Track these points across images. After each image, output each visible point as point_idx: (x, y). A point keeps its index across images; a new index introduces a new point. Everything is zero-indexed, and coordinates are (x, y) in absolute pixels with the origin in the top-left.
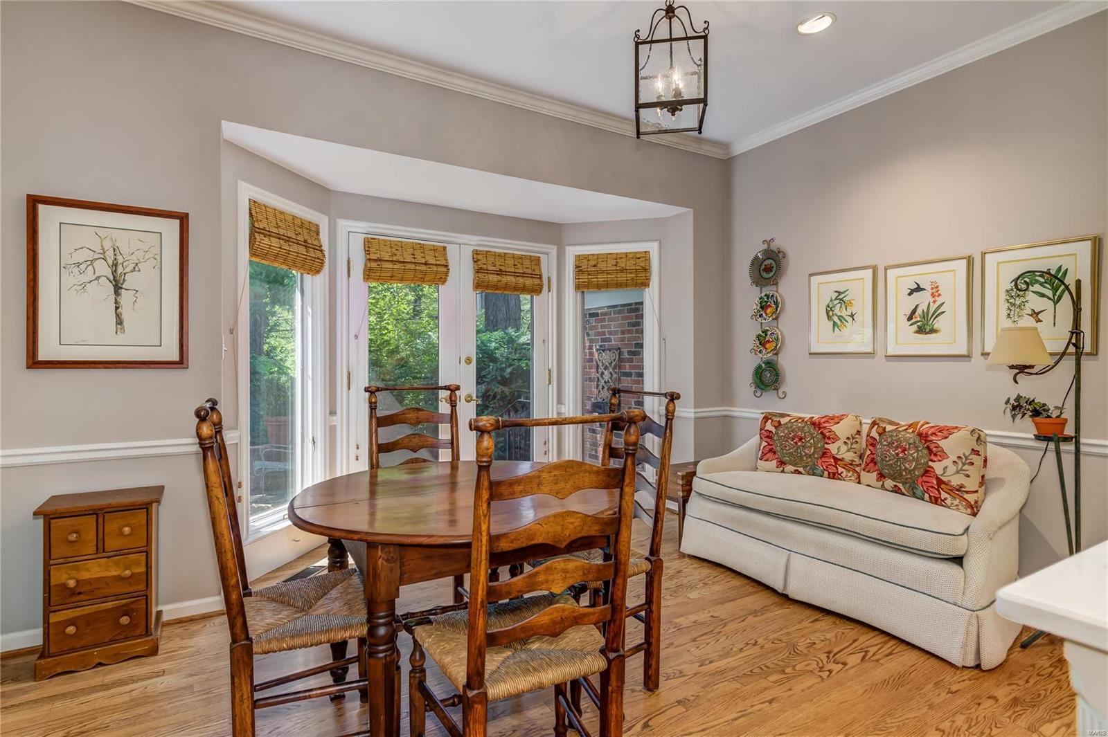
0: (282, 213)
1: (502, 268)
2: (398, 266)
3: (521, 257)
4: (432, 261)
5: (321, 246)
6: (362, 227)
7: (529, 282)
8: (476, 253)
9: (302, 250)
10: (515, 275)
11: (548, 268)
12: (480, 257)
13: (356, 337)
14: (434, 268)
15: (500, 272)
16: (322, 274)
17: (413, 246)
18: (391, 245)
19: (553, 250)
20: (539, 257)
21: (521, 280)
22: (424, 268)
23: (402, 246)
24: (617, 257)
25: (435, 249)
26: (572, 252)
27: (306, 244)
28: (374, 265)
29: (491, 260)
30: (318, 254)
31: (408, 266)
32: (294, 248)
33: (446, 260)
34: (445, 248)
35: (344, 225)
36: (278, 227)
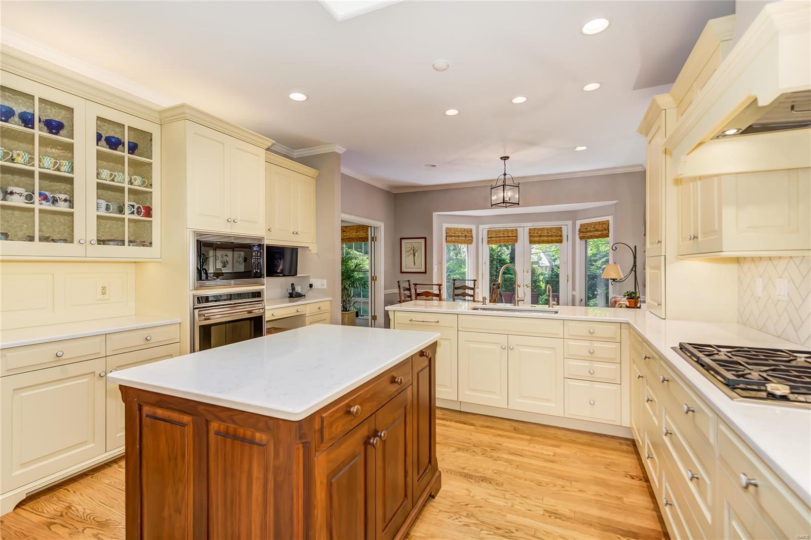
0: (457, 229)
1: (541, 234)
2: (498, 239)
3: (552, 228)
4: (510, 235)
5: (472, 235)
6: (487, 227)
7: (555, 238)
8: (530, 229)
9: (464, 238)
10: (547, 236)
11: (567, 231)
12: (531, 231)
14: (511, 238)
15: (540, 236)
16: (473, 244)
17: (504, 231)
18: (496, 231)
19: (570, 223)
20: (561, 227)
21: (550, 238)
22: (507, 238)
23: (500, 231)
24: (595, 224)
25: (512, 231)
26: (579, 223)
27: (466, 236)
28: (489, 239)
29: (537, 231)
30: (471, 238)
31: (501, 238)
32: (461, 238)
33: (517, 234)
34: (517, 230)
35: (481, 227)
36: (455, 233)
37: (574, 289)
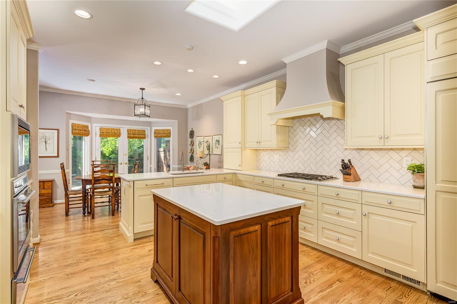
0: (79, 125)
1: (135, 133)
2: (108, 134)
3: (140, 130)
4: (116, 132)
5: (89, 130)
6: (99, 125)
7: (142, 136)
8: (128, 130)
9: (84, 132)
10: (138, 135)
11: (148, 132)
13: (98, 150)
14: (117, 134)
16: (89, 136)
17: (112, 129)
18: (106, 129)
20: (145, 130)
21: (140, 136)
22: (114, 134)
23: (109, 129)
24: (164, 130)
25: (117, 129)
26: (154, 129)
27: (85, 130)
28: (102, 134)
29: (132, 131)
30: (88, 132)
31: (110, 134)
32: (82, 132)
33: (120, 132)
34: (120, 129)
35: (94, 125)
36: (78, 128)
37: (151, 164)
